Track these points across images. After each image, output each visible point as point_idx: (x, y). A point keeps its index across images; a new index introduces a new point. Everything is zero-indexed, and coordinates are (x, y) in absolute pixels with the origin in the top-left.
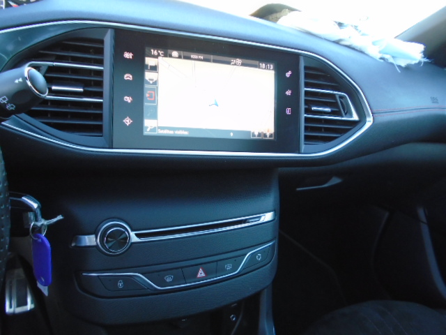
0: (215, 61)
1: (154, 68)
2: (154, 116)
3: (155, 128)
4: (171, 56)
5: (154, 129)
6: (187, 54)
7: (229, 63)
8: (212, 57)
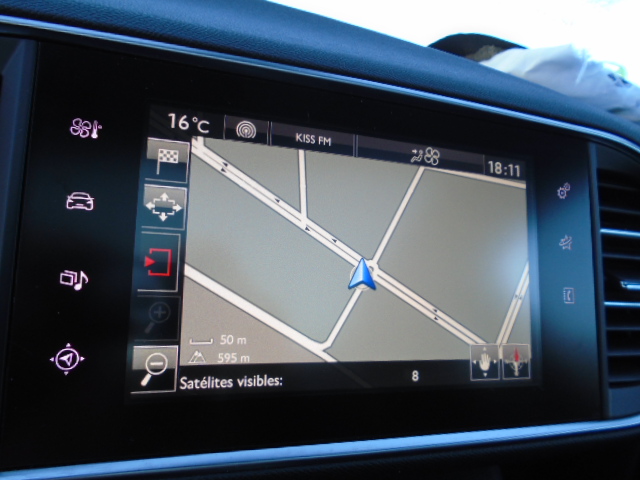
0: (365, 153)
1: (177, 173)
2: (168, 331)
3: (170, 372)
4: (232, 135)
5: (165, 379)
6: (283, 129)
7: (404, 158)
8: (356, 140)
